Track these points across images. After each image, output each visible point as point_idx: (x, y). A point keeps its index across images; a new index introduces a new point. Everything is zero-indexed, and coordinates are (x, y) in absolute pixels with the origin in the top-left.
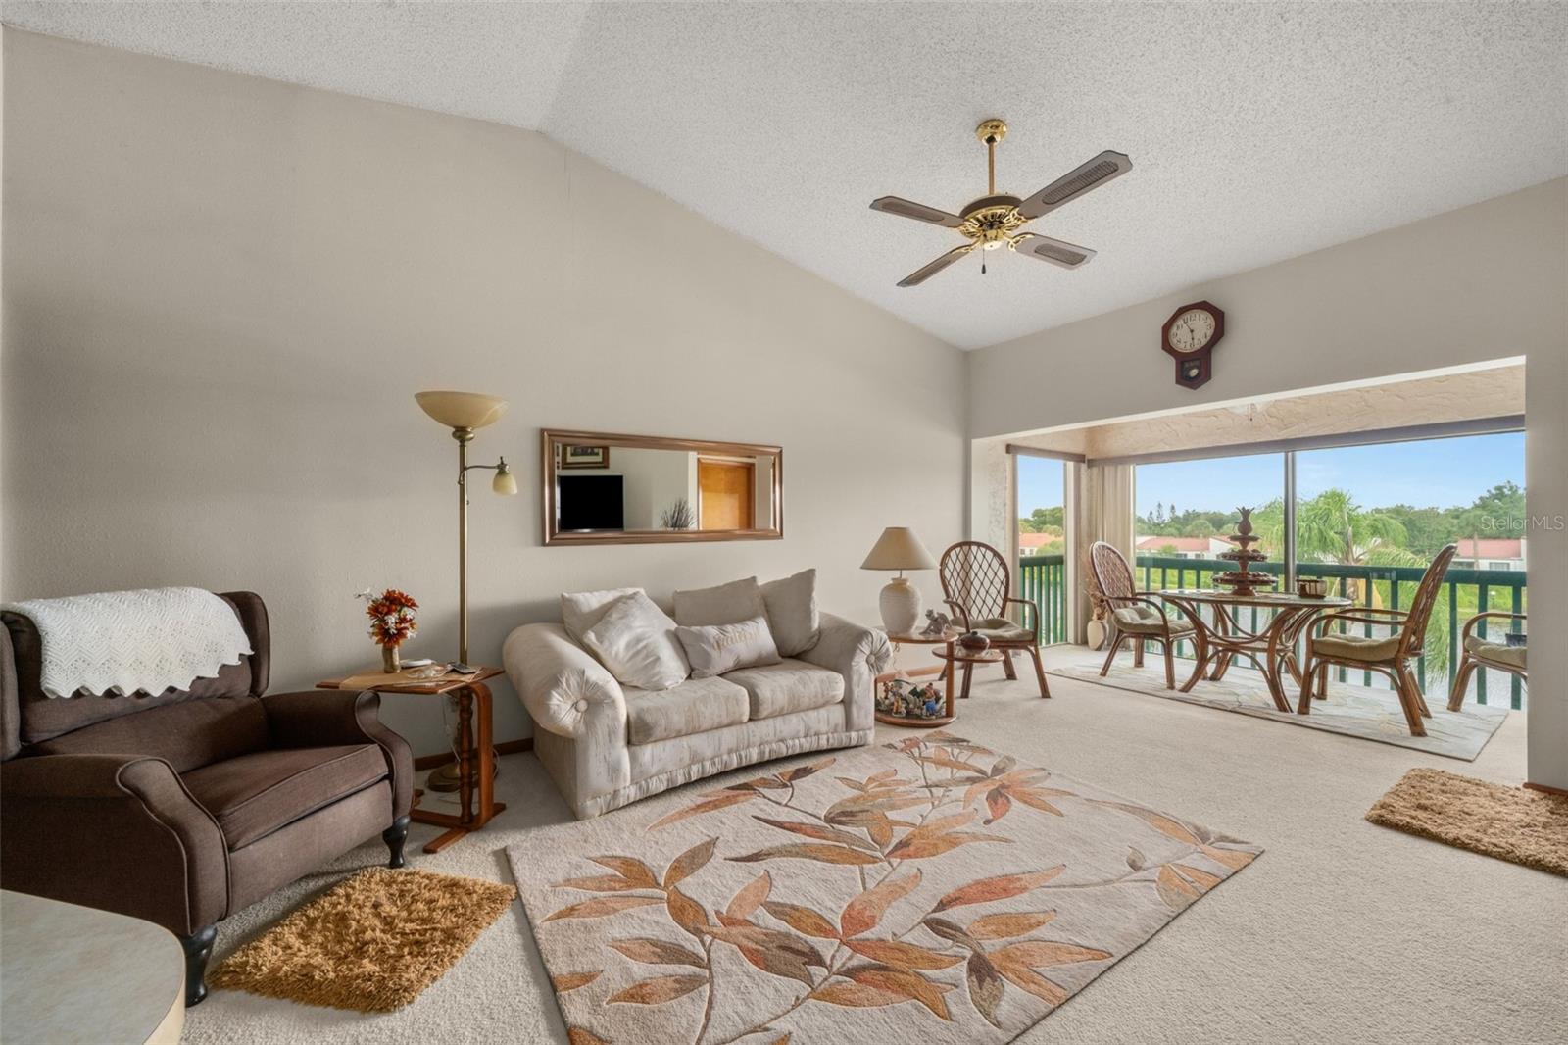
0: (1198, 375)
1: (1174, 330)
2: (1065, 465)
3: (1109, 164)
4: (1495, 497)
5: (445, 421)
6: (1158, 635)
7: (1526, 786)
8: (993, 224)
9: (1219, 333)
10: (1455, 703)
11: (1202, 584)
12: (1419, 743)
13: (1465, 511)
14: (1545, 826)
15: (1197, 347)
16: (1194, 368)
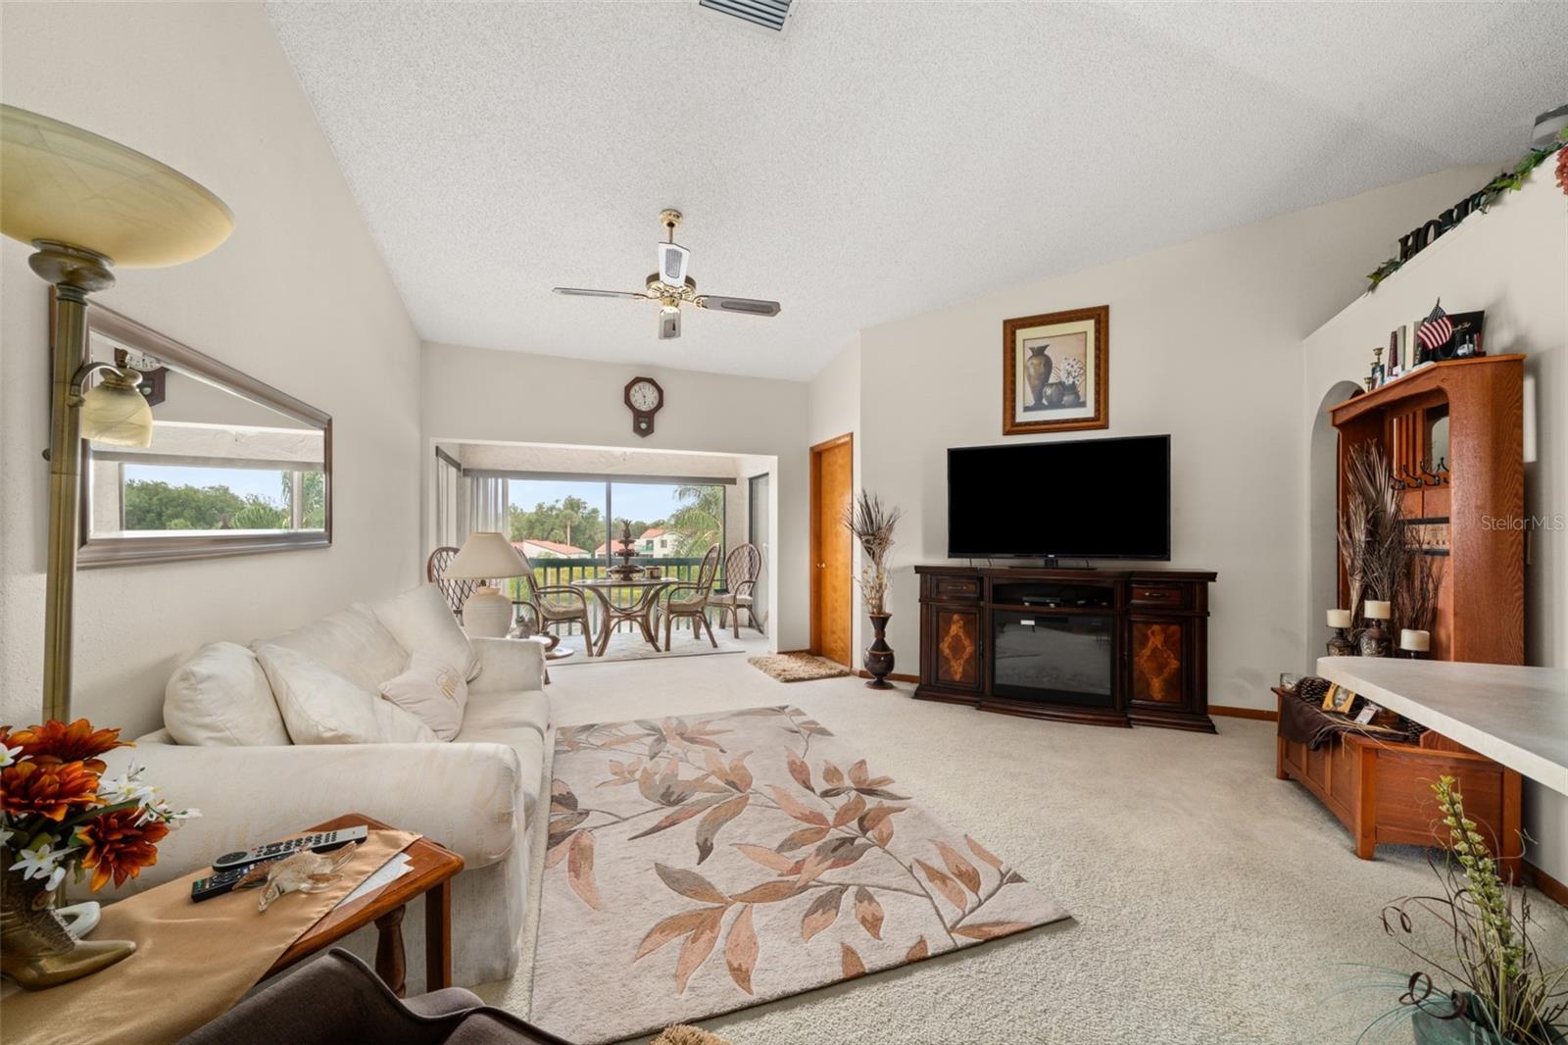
1: (632, 392)
6: (579, 617)
7: (779, 653)
9: (660, 404)
15: (647, 408)
16: (644, 423)
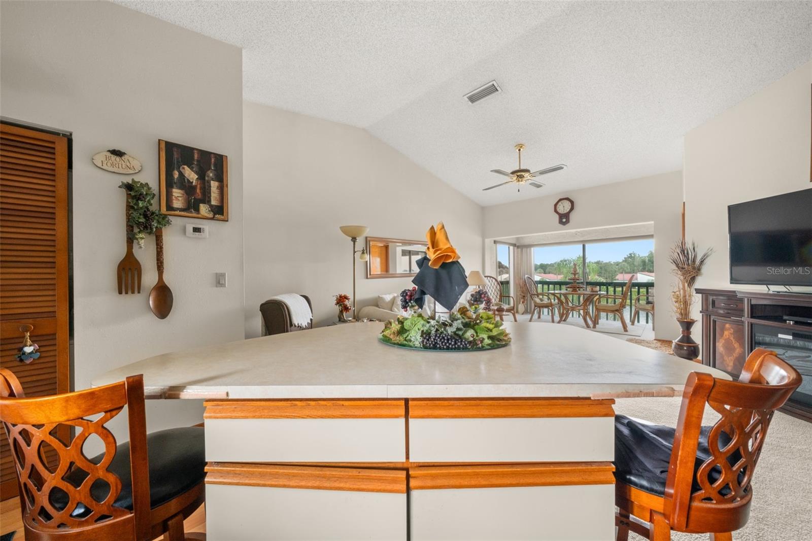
0: (566, 221)
1: (558, 206)
2: (509, 247)
3: (561, 167)
4: (629, 257)
5: (349, 236)
6: (549, 306)
7: (655, 340)
8: (521, 177)
9: (572, 209)
10: (633, 323)
11: (550, 289)
12: (625, 333)
13: (620, 263)
14: (660, 347)
15: (565, 212)
16: (564, 219)
